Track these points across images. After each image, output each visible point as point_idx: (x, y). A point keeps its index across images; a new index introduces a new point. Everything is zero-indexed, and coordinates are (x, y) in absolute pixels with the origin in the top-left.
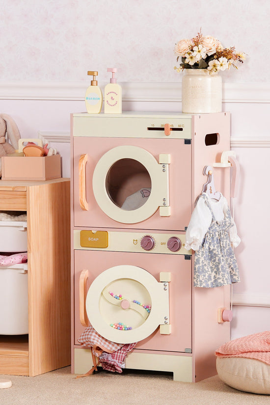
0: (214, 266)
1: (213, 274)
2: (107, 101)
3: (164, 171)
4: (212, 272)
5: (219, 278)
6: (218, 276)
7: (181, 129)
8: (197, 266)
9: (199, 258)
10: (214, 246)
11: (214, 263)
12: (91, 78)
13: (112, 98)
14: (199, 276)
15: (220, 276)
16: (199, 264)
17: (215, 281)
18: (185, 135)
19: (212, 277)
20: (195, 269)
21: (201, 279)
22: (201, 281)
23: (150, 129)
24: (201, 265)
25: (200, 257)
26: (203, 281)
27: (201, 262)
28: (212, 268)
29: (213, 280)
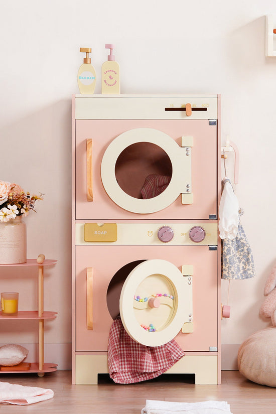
0: (241, 257)
1: (242, 265)
2: (105, 81)
3: (187, 155)
4: (240, 263)
5: (249, 269)
6: (247, 267)
7: (205, 109)
8: (228, 257)
9: (230, 248)
10: (240, 235)
11: (242, 253)
12: (84, 55)
13: (110, 77)
14: (231, 267)
15: (250, 267)
16: (230, 254)
17: (245, 272)
18: (211, 115)
19: (241, 269)
20: (226, 260)
21: (233, 270)
22: (233, 273)
23: (167, 109)
24: (232, 255)
25: (231, 246)
26: (235, 272)
27: (231, 252)
28: (239, 258)
29: (242, 271)
